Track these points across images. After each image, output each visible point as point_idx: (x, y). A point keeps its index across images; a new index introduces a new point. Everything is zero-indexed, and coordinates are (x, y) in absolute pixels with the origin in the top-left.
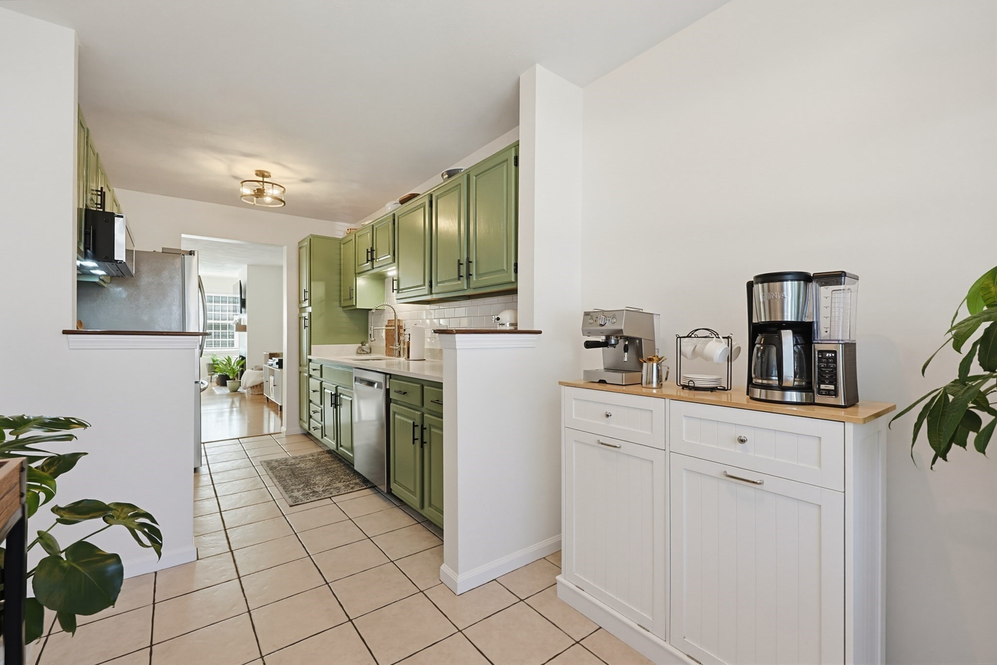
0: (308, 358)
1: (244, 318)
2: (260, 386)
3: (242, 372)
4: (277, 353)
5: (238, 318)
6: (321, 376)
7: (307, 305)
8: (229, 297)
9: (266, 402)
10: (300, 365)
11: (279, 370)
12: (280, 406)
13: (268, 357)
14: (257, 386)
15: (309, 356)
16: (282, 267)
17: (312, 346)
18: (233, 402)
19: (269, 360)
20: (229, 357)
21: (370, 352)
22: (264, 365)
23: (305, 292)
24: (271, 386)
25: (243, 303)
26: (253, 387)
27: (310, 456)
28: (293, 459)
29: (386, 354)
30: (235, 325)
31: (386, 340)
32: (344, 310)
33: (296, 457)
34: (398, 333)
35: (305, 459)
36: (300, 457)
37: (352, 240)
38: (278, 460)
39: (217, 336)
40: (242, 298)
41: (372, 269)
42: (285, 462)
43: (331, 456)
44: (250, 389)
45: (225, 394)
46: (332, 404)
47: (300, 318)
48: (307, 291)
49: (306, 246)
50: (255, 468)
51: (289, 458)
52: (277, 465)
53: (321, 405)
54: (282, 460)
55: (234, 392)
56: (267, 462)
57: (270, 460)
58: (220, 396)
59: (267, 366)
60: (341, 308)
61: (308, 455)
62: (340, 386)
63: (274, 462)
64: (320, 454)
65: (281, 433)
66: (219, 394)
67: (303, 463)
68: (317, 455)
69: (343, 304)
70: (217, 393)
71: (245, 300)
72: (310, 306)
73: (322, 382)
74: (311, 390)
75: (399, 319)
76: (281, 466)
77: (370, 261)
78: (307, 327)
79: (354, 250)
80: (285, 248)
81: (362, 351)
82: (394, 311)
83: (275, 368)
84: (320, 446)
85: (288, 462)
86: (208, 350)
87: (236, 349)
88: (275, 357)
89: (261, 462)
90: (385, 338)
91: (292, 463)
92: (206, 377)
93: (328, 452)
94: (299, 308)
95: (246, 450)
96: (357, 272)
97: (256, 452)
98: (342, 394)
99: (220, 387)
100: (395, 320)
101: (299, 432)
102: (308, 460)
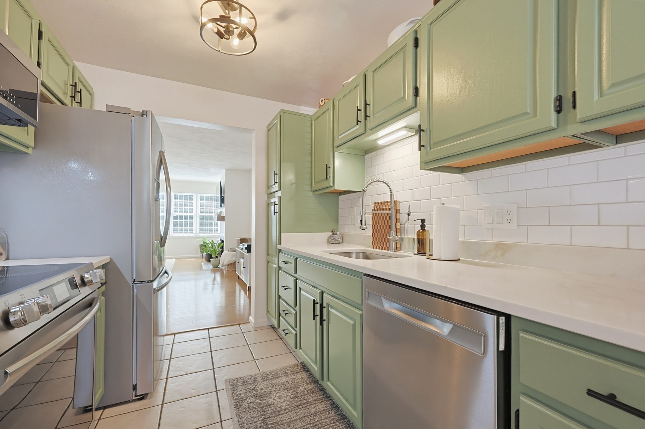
0: (277, 248)
1: (223, 211)
2: (234, 264)
3: (222, 252)
4: (246, 239)
5: (220, 211)
6: (296, 272)
7: (277, 189)
8: (215, 197)
9: (238, 279)
10: (268, 254)
11: (248, 254)
12: (249, 287)
13: (240, 242)
14: (231, 264)
15: (279, 245)
16: (250, 171)
17: (282, 234)
18: (215, 279)
19: (240, 244)
20: (212, 241)
21: (342, 242)
22: (237, 248)
23: (275, 174)
24: (242, 267)
25: (222, 200)
26: (229, 264)
27: (283, 374)
28: (263, 381)
29: (374, 246)
30: (217, 216)
31: (373, 228)
32: (317, 195)
33: (266, 374)
34: (396, 219)
35: (277, 383)
36: (271, 376)
37: (328, 109)
38: (245, 380)
39: (206, 224)
40: (222, 196)
41: (364, 132)
42: (254, 388)
43: (308, 377)
44: (226, 266)
45: (209, 268)
46: (315, 316)
47: (268, 204)
48: (277, 173)
49: (275, 125)
50: (218, 395)
51: (258, 376)
52: (244, 395)
53: (296, 307)
54: (250, 381)
55: (216, 268)
56: (232, 383)
57: (237, 379)
58: (206, 270)
59: (239, 249)
60: (312, 193)
61: (280, 372)
62: (328, 294)
63: (240, 384)
64: (294, 371)
65: (249, 323)
66: (206, 268)
67: (276, 392)
68: (291, 372)
69: (315, 187)
70: (204, 268)
71: (224, 197)
72: (280, 190)
73: (296, 280)
74: (281, 284)
75: (397, 201)
76: (249, 398)
77: (360, 122)
78: (276, 213)
79: (331, 119)
80: (254, 133)
81: (334, 241)
82: (391, 190)
83: (245, 252)
84: (291, 352)
85: (257, 387)
86: (200, 235)
87: (219, 235)
88: (244, 242)
89: (225, 381)
90: (372, 225)
91: (262, 389)
92: (199, 255)
93: (302, 365)
94: (267, 194)
95: (213, 351)
96: (335, 145)
97: (223, 358)
98: (332, 307)
99: (207, 263)
100: (390, 201)
101: (267, 324)
102: (282, 386)
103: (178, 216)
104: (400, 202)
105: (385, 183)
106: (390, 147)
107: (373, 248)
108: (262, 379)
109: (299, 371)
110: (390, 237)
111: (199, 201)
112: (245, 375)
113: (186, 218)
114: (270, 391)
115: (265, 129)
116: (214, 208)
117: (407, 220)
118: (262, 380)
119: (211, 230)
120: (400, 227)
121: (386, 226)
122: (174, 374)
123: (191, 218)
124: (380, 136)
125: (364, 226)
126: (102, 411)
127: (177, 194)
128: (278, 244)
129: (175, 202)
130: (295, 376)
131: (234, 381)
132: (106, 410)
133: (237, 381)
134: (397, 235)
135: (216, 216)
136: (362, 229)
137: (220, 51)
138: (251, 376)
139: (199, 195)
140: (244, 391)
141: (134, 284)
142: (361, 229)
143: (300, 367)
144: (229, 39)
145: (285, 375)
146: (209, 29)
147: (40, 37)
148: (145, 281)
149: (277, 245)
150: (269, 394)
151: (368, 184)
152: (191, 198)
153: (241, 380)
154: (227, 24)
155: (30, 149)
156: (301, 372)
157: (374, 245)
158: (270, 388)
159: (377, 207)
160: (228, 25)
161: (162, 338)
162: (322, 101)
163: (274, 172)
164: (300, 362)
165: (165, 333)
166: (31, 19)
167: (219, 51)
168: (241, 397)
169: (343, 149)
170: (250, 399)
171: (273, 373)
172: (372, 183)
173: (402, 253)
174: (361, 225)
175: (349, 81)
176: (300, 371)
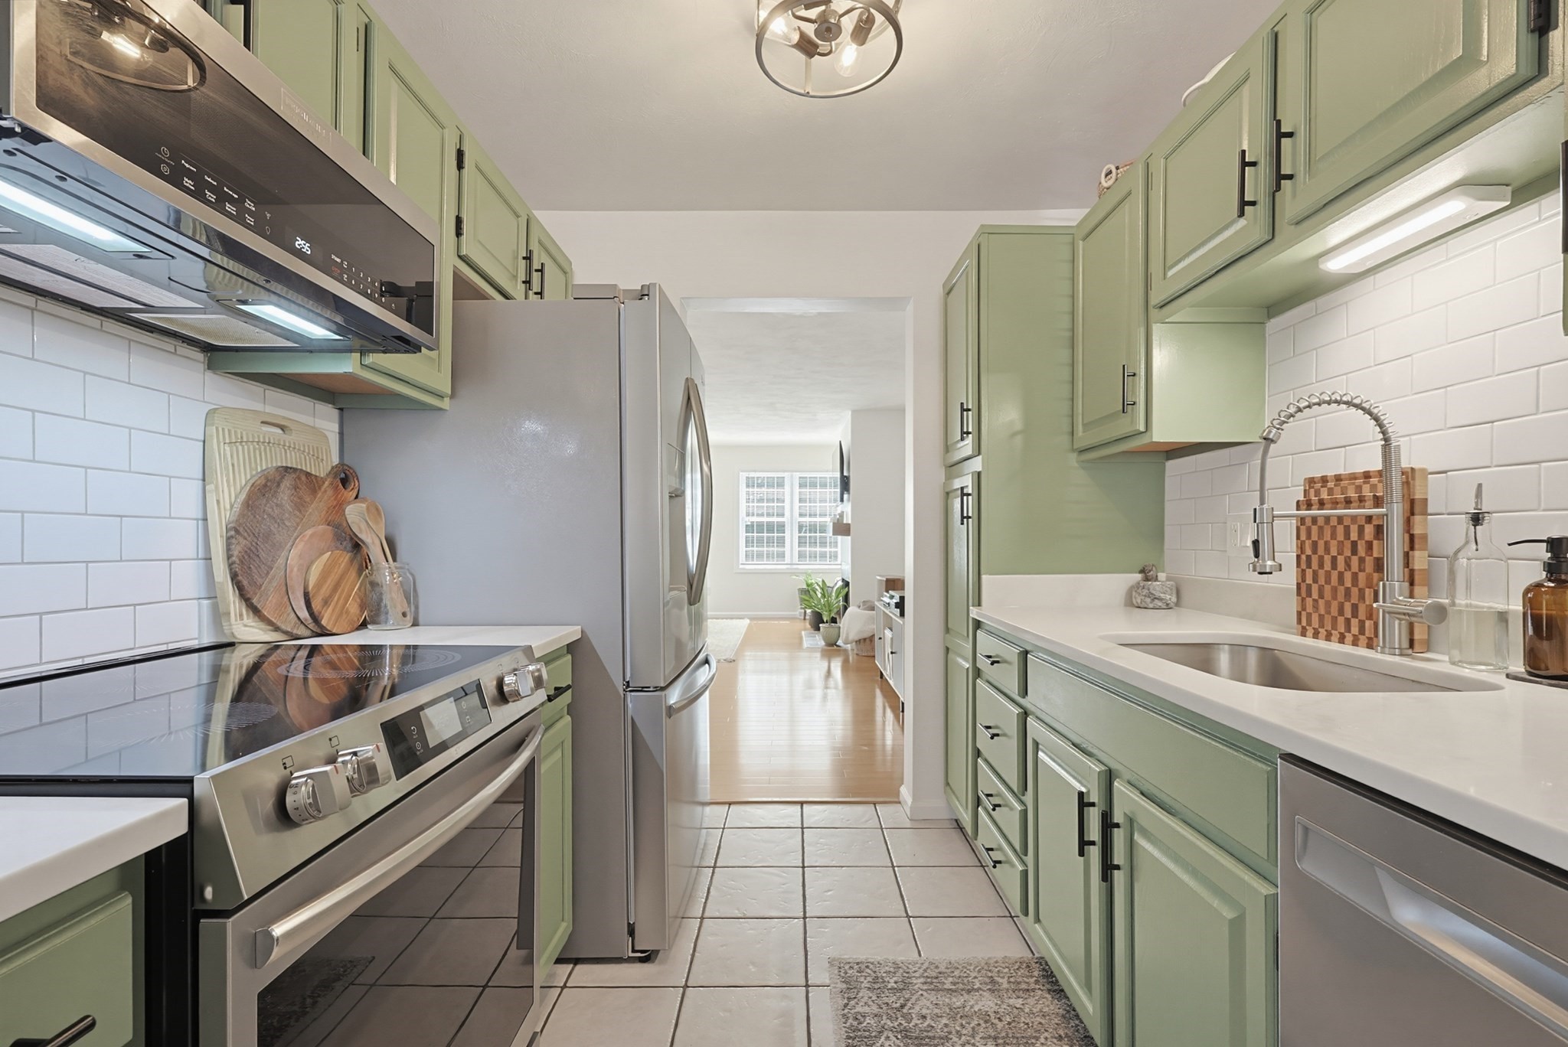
0: (971, 616)
1: (847, 511)
2: (871, 641)
3: (845, 608)
5: (839, 512)
6: (1024, 692)
7: (968, 452)
8: (829, 478)
9: (879, 680)
10: (947, 630)
11: (898, 621)
12: (903, 704)
13: (885, 587)
14: (865, 639)
15: (976, 610)
16: (902, 410)
17: (984, 577)
18: (829, 673)
19: (885, 593)
20: (823, 581)
21: (1178, 605)
22: (877, 603)
23: (963, 410)
24: (888, 651)
25: (845, 484)
26: (860, 640)
27: (986, 984)
28: (926, 990)
29: (1304, 628)
30: (834, 523)
31: (1304, 566)
32: (1088, 461)
33: (937, 971)
34: (1407, 536)
35: (966, 1009)
36: (951, 979)
37: (1129, 193)
38: (879, 975)
39: (813, 543)
40: (846, 477)
41: (1267, 237)
42: (902, 1006)
43: (1063, 1016)
44: (854, 643)
45: (817, 644)
46: (1083, 844)
47: (948, 493)
48: (970, 407)
49: (964, 275)
50: (810, 998)
51: (915, 972)
52: (872, 1022)
53: (1024, 795)
54: (892, 981)
55: (832, 646)
56: (846, 973)
57: (858, 964)
58: (811, 650)
59: (881, 605)
60: (1074, 455)
61: (975, 974)
62: (1129, 782)
63: (866, 984)
64: (1019, 983)
65: (900, 803)
66: (809, 646)
67: (963, 1038)
68: (1009, 982)
69: (1083, 438)
70: (805, 645)
71: (848, 478)
72: (979, 454)
73: (1025, 714)
74: (982, 720)
75: (1412, 469)
76: (885, 1035)
77: (1253, 203)
78: (968, 517)
79: (1141, 223)
80: (910, 308)
81: (1148, 600)
82: (1384, 433)
83: (894, 614)
84: (1011, 917)
85: (909, 1004)
86: (799, 567)
87: (839, 567)
88: (893, 590)
89: (831, 962)
90: (1298, 557)
91: (924, 1017)
92: (798, 612)
93: (1044, 969)
94: (944, 465)
95: (808, 867)
96: (1156, 298)
97: (829, 891)
98: (1145, 833)
99: (813, 632)
100: (1380, 473)
101: (945, 815)
102: (979, 1025)
103: (755, 524)
104: (1425, 473)
105: (1357, 406)
106: (1377, 276)
107: (1303, 634)
108: (926, 983)
109: (1033, 986)
110: (1381, 603)
111: (797, 490)
112: (879, 958)
113: (770, 529)
114: (946, 1030)
115: (939, 291)
116: (828, 504)
117: (1467, 542)
118: (925, 987)
119: (823, 556)
120: (1429, 566)
121: (1362, 560)
122: (719, 911)
123: (781, 527)
124: (1334, 240)
125: (1269, 563)
126: (572, 966)
127: (752, 475)
128: (973, 606)
129: (748, 493)
130: (1020, 1001)
131: (851, 968)
132: (579, 967)
133: (858, 972)
134: (1411, 596)
135: (831, 524)
136: (1260, 573)
137: (811, 94)
138: (897, 966)
139: (798, 475)
140: (875, 1009)
141: (628, 693)
142: (1254, 570)
143: (1036, 973)
144: (830, 52)
145: (989, 989)
146: (777, 40)
147: (460, 165)
148: (649, 687)
149: (971, 608)
150: (942, 1038)
151: (1283, 414)
152: (781, 484)
153: (868, 971)
154: (823, 8)
155: (447, 400)
156: (1040, 992)
157: (1304, 623)
158: (944, 1021)
159: (1317, 493)
160: (824, 11)
161: (699, 809)
162: (1106, 175)
163: (962, 404)
164: (1037, 955)
165: (708, 799)
166: (443, 128)
167: (807, 95)
168: (865, 1024)
169: (1181, 312)
170: (888, 1038)
171: (957, 973)
172: (1300, 410)
173: (1438, 663)
174: (1257, 555)
175: (1207, 80)
176: (1038, 987)
